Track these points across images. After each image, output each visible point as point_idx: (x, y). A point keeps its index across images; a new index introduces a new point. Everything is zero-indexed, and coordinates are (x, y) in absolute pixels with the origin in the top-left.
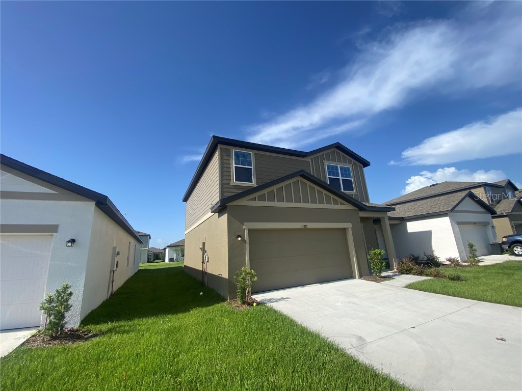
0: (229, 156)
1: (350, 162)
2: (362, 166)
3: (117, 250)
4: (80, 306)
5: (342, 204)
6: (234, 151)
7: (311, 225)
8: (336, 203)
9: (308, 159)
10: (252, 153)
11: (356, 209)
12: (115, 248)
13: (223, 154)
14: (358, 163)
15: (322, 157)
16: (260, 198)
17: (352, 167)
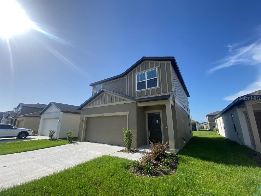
2: (170, 62)
4: (59, 135)
6: (96, 86)
7: (106, 115)
8: (121, 100)
9: (126, 77)
10: (102, 85)
11: (135, 102)
13: (94, 88)
14: (165, 62)
15: (134, 72)
16: (90, 105)
17: (159, 68)
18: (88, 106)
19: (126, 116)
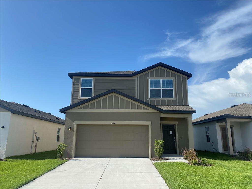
0: (79, 82)
1: (173, 75)
2: (186, 77)
3: (35, 132)
4: (5, 152)
5: (144, 109)
6: (81, 79)
7: (117, 123)
8: (140, 108)
9: (135, 78)
10: (93, 79)
11: (158, 112)
12: (34, 131)
13: (75, 82)
14: (182, 75)
15: (147, 75)
16: (86, 108)
17: (175, 79)
18: (81, 108)
19: (148, 125)
